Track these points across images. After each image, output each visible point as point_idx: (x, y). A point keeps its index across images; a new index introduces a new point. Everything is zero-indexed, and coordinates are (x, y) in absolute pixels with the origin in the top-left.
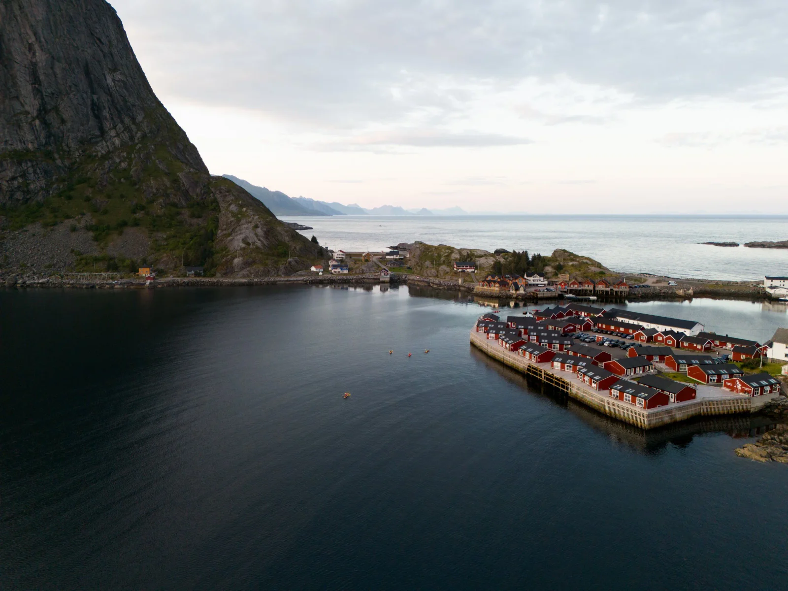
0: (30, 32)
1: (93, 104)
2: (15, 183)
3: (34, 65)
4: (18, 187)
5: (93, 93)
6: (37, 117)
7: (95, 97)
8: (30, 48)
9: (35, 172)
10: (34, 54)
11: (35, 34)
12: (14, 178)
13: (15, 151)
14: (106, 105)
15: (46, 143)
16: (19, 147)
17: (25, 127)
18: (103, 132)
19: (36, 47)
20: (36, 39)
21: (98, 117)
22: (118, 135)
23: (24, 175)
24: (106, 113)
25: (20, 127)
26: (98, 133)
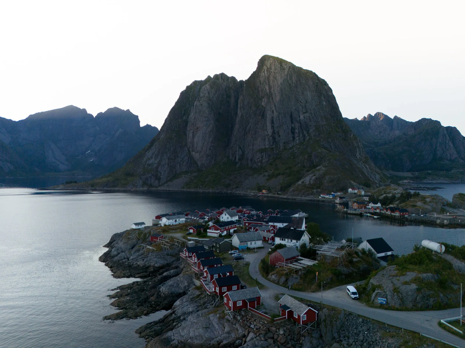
0: (273, 106)
1: (292, 128)
2: (259, 160)
3: (273, 117)
4: (259, 161)
5: (292, 123)
6: (272, 136)
7: (293, 125)
8: (273, 112)
9: (266, 156)
10: (274, 114)
11: (275, 106)
12: (259, 158)
13: (262, 149)
14: (297, 128)
15: (272, 145)
16: (263, 147)
17: (267, 140)
18: (294, 138)
19: (275, 111)
20: (275, 108)
21: (293, 133)
22: (299, 139)
23: (262, 157)
24: (297, 131)
25: (265, 140)
26: (291, 139)
